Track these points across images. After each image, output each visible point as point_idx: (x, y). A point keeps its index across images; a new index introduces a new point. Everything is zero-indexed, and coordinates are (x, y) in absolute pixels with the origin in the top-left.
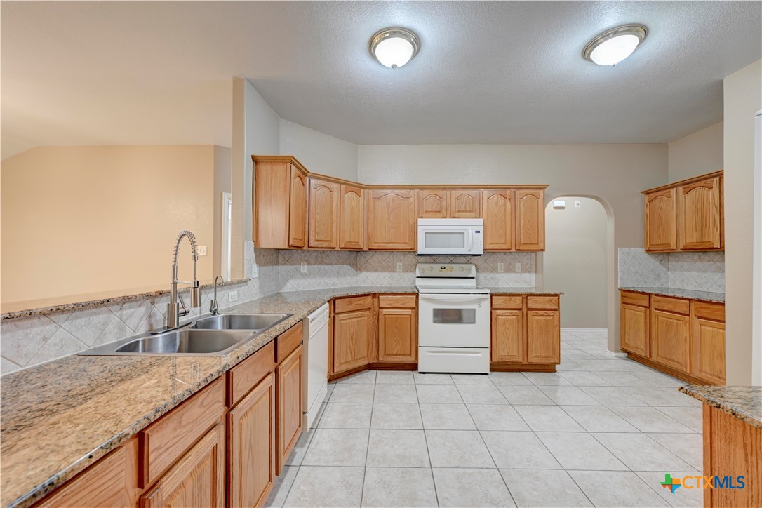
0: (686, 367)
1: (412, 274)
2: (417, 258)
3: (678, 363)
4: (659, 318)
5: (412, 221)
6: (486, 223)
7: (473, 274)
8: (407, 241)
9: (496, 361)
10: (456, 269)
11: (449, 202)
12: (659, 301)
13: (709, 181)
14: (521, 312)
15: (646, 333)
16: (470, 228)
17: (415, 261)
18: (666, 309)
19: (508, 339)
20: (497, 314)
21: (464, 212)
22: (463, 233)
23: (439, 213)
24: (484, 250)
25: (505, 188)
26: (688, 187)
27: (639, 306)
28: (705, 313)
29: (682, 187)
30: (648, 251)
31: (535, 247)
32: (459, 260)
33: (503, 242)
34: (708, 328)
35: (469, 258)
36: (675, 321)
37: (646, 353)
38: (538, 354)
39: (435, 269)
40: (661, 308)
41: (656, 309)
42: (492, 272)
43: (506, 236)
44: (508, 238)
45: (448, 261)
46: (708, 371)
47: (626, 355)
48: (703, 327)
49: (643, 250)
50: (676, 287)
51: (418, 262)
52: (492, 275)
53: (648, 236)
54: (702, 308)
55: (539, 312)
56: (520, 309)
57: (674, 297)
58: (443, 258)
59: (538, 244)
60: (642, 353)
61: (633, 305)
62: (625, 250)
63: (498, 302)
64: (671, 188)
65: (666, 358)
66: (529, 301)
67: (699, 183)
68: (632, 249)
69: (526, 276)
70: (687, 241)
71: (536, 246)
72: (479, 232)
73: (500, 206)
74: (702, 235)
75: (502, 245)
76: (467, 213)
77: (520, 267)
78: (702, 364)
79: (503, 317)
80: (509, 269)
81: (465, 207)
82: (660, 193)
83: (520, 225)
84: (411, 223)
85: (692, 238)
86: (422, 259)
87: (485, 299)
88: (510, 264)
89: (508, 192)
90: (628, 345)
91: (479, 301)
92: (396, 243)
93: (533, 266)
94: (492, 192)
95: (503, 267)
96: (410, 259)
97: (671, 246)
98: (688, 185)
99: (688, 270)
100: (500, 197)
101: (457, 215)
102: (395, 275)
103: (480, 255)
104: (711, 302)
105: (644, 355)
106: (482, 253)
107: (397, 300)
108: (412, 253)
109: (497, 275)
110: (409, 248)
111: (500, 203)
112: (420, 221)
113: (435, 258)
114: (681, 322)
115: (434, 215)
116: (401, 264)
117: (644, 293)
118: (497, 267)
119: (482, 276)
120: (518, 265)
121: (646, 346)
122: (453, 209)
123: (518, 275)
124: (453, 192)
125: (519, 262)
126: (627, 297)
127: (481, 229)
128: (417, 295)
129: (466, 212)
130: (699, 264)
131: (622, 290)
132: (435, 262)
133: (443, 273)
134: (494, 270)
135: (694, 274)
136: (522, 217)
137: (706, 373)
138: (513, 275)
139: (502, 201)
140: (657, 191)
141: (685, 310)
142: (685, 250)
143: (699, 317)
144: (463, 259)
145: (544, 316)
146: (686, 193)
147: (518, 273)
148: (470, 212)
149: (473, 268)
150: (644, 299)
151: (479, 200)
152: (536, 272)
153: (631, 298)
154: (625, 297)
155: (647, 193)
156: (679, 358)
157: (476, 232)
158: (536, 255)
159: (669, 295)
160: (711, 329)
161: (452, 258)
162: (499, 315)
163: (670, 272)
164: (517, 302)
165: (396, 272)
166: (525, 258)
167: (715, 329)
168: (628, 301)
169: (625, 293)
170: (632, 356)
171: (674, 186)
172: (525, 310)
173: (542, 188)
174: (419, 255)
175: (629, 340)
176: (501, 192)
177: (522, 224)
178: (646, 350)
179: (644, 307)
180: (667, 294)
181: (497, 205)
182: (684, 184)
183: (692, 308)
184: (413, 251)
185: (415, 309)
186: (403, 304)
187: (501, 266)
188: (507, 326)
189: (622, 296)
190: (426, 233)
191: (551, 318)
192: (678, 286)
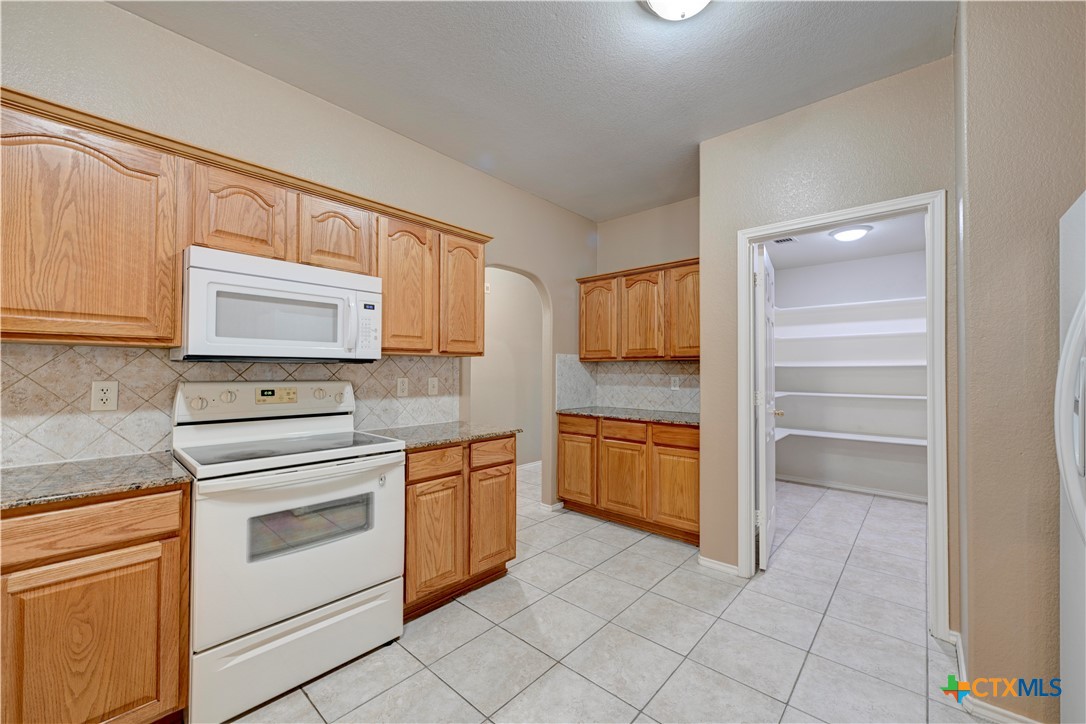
0: (642, 510)
1: (158, 416)
2: (179, 367)
3: (633, 506)
4: (611, 449)
5: (165, 250)
6: (386, 292)
7: (348, 402)
8: (143, 313)
9: (415, 598)
10: (305, 395)
11: (292, 221)
12: (609, 427)
13: (654, 274)
14: (460, 477)
15: (592, 471)
16: (351, 295)
17: (168, 375)
18: (618, 436)
19: (438, 541)
20: (418, 491)
21: (334, 255)
22: (335, 307)
23: (260, 243)
24: (383, 349)
25: (423, 223)
26: (631, 279)
27: (582, 435)
28: (665, 438)
29: (624, 279)
30: (583, 360)
31: (469, 348)
32: (310, 371)
33: (418, 334)
34: (668, 457)
35: (334, 368)
36: (630, 452)
37: (592, 499)
38: (487, 553)
39: (245, 396)
40: (612, 436)
41: (606, 438)
42: (385, 397)
43: (423, 324)
44: (427, 327)
45: (283, 374)
46: (667, 512)
47: (562, 504)
48: (662, 456)
49: (576, 357)
50: (604, 405)
51: (181, 379)
52: (385, 403)
53: (582, 339)
54: (662, 432)
55: (488, 471)
56: (458, 473)
57: (629, 421)
58: (266, 367)
59: (474, 342)
60: (587, 500)
61: (574, 434)
62: (562, 356)
63: (422, 466)
64: (610, 278)
65: (618, 503)
66: (474, 453)
67: (644, 275)
68: (569, 356)
69: (446, 400)
70: (631, 347)
71: (471, 345)
72: (373, 307)
73: (413, 258)
74: (646, 340)
75: (415, 340)
76: (341, 261)
77: (436, 385)
78: (661, 504)
79: (428, 497)
80: (418, 391)
81: (337, 244)
82: (599, 283)
83: (447, 303)
84: (162, 255)
85: (635, 344)
86: (196, 369)
87: (393, 466)
88: (419, 380)
89: (429, 233)
90: (568, 491)
91: (380, 473)
92: (92, 315)
93: (457, 383)
94: (400, 225)
95: (406, 385)
96: (152, 369)
97: (610, 352)
98: (631, 276)
99: (617, 384)
100: (413, 240)
101: (315, 258)
102: (82, 421)
103: (371, 361)
104: (672, 425)
105: (589, 502)
106: (377, 355)
107: (94, 519)
108: (162, 353)
109: (396, 404)
110: (151, 334)
111: (413, 252)
112: (197, 255)
113: (241, 366)
114: (637, 453)
115: (246, 245)
116: (113, 386)
117: (591, 417)
118: (396, 386)
119: (367, 405)
120: (433, 382)
121: (592, 491)
122: (305, 244)
123: (433, 400)
124: (306, 199)
125: (435, 376)
126: (566, 422)
127: (377, 301)
128: (186, 489)
129: (339, 255)
130: (630, 376)
131: (560, 414)
132: (240, 378)
133: (270, 407)
134: (390, 393)
135: (625, 388)
136: (451, 288)
137: (665, 514)
138: (423, 401)
139: (416, 248)
140: (595, 281)
141: (639, 436)
142: (627, 359)
143: (657, 444)
144: (322, 371)
145: (496, 476)
146: (628, 287)
147: (432, 396)
148: (349, 257)
149: (348, 390)
150: (591, 426)
151: (370, 235)
152: (461, 394)
153: (573, 425)
154: (565, 423)
155: (582, 281)
156: (635, 500)
157: (366, 306)
158: (461, 363)
159: (623, 417)
160: (671, 458)
161: (291, 369)
162: (423, 494)
163: (598, 387)
164: (454, 459)
165: (88, 411)
166: (445, 367)
167: (675, 458)
168: (568, 430)
169: (563, 417)
170: (570, 505)
171: (614, 276)
172: (466, 471)
173: (482, 240)
174: (189, 358)
175: (569, 484)
176: (416, 229)
177: (451, 302)
178: (592, 494)
179: (589, 435)
180: (620, 417)
181: (406, 254)
182: (627, 274)
183: (650, 433)
184: (164, 345)
185: (181, 537)
186: (123, 530)
187: (402, 383)
188: (437, 514)
189: (560, 423)
190: (219, 294)
191: (505, 477)
192: (607, 403)
